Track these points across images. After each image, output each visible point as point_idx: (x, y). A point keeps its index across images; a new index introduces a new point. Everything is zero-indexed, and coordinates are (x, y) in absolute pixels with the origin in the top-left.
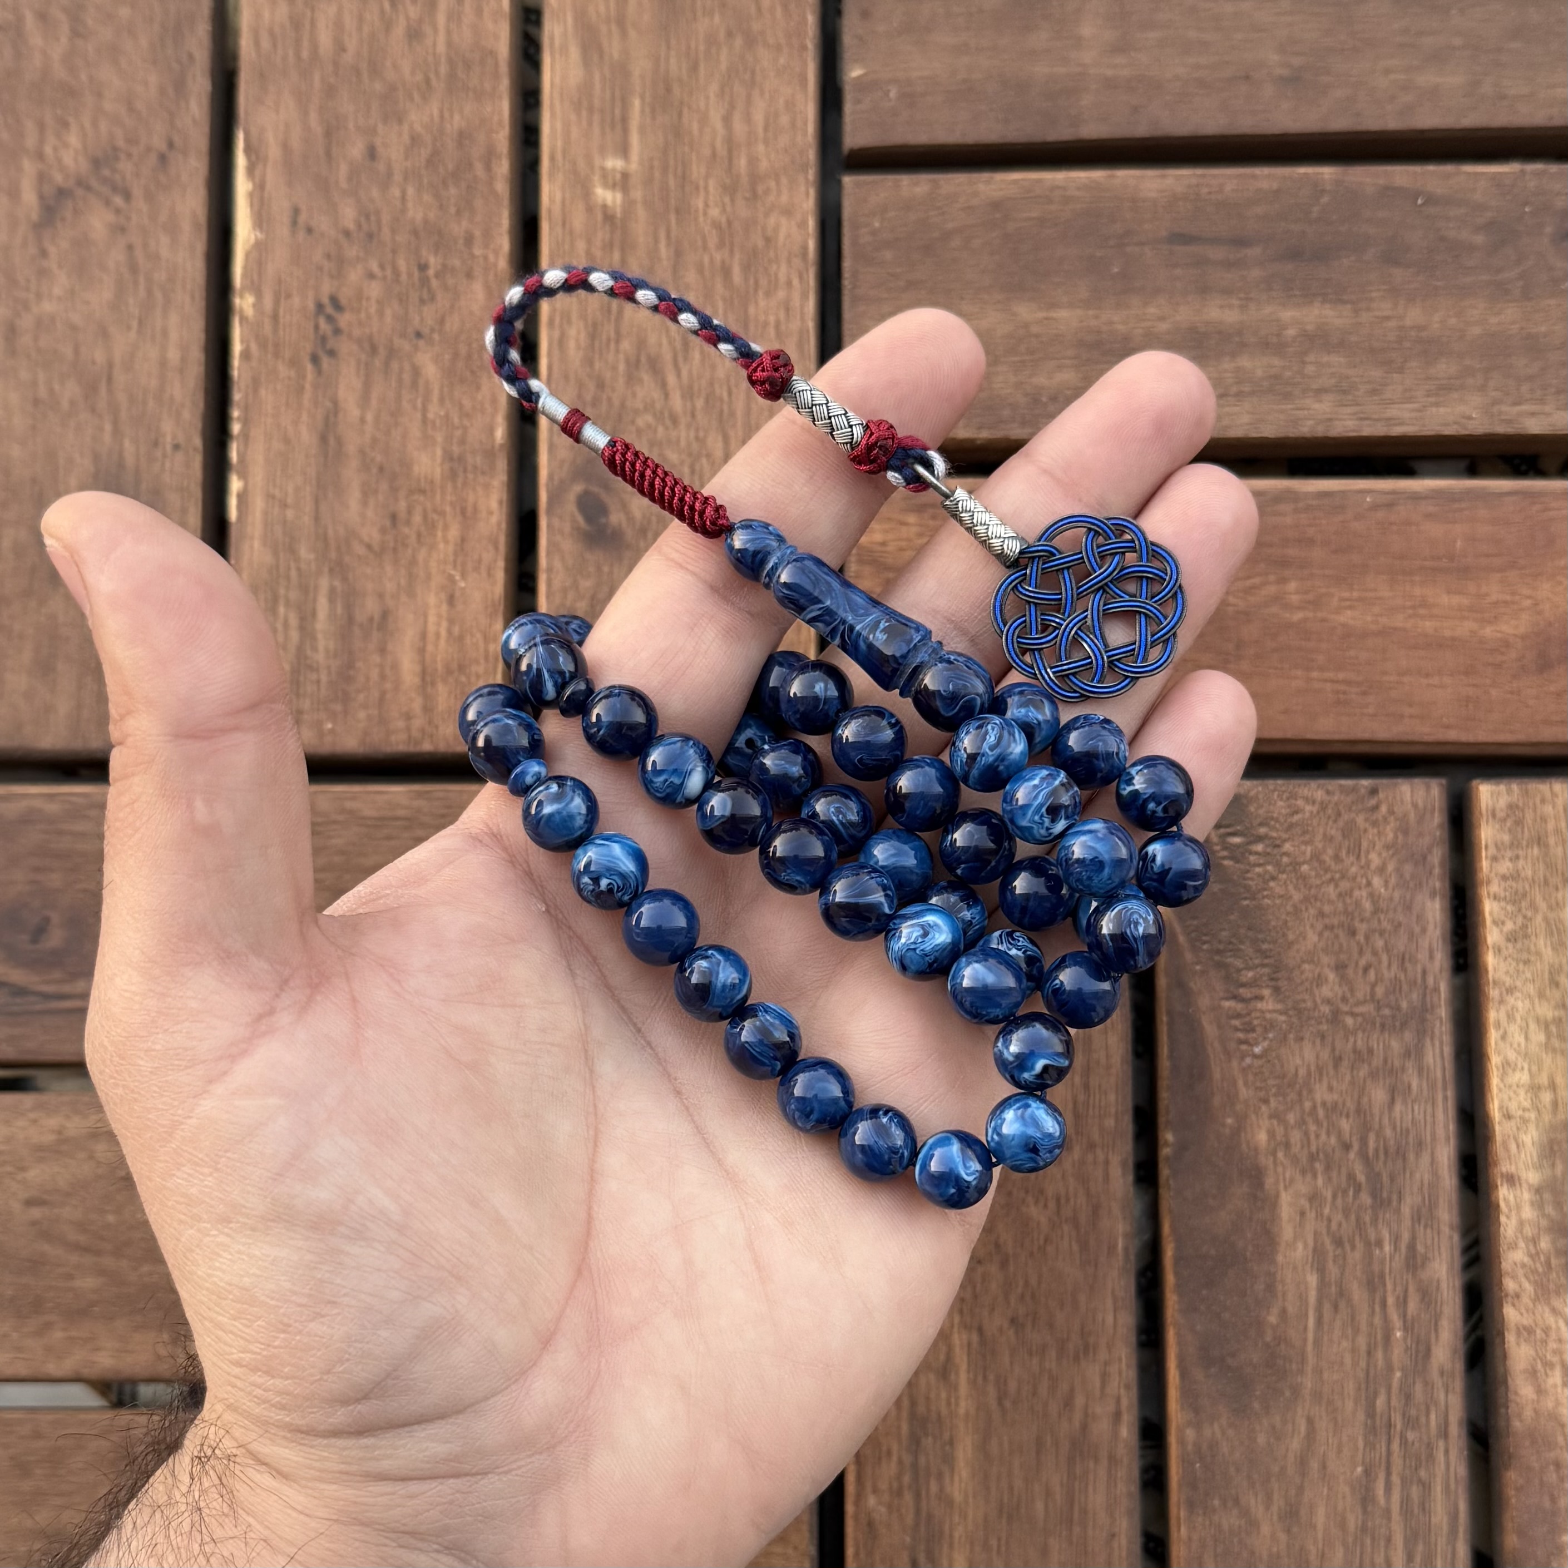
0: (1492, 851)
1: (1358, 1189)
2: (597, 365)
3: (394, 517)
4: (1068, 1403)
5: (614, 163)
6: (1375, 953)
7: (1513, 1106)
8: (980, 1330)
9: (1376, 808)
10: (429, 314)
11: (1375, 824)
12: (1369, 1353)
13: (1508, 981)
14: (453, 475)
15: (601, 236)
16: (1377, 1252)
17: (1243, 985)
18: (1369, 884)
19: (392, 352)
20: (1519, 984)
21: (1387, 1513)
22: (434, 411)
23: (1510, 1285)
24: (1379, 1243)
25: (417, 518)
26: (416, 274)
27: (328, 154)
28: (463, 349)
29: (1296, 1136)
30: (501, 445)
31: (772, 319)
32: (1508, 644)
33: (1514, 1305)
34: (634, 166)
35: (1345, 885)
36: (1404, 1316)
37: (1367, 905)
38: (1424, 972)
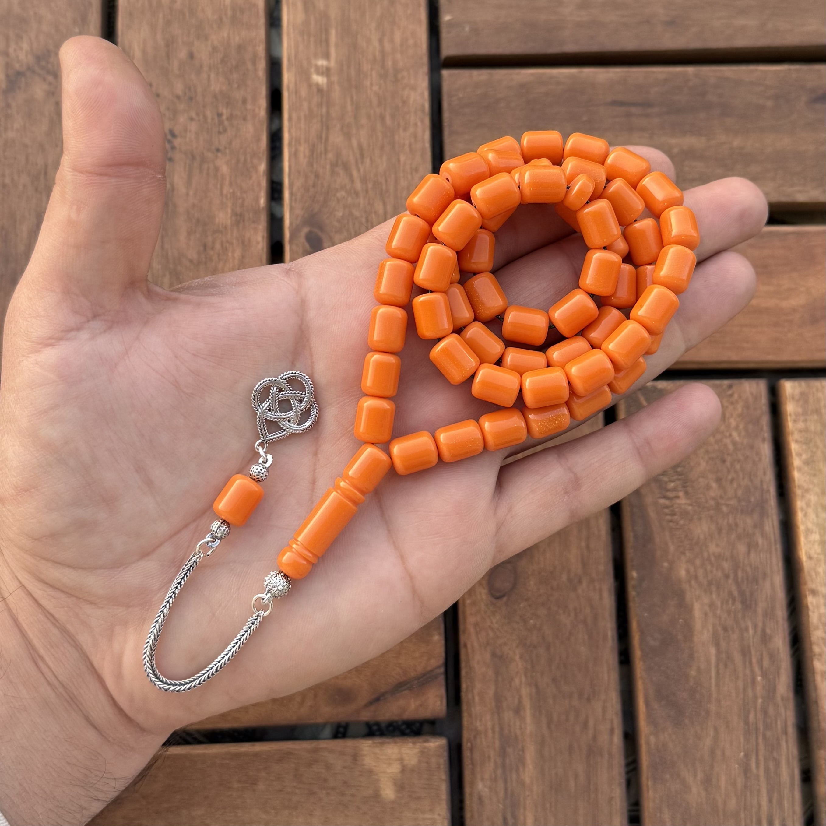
0: (793, 417)
1: (734, 600)
2: (315, 166)
3: (205, 246)
4: (585, 725)
5: (322, 62)
6: (736, 472)
7: (812, 553)
8: (537, 686)
9: (731, 395)
10: (224, 139)
11: (732, 403)
12: (745, 690)
13: (805, 486)
14: (237, 223)
15: (316, 100)
16: (745, 634)
17: (668, 490)
18: (730, 435)
19: (203, 160)
20: (811, 486)
21: (757, 777)
22: (227, 189)
23: (816, 649)
24: (747, 630)
25: (218, 246)
26: (216, 118)
27: (168, 56)
28: (242, 159)
29: (701, 572)
30: (263, 208)
31: (407, 142)
32: (794, 310)
33: (819, 660)
34: (333, 64)
35: (718, 436)
36: (761, 667)
37: (731, 447)
38: (762, 482)
